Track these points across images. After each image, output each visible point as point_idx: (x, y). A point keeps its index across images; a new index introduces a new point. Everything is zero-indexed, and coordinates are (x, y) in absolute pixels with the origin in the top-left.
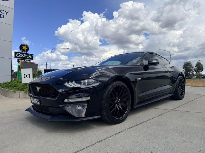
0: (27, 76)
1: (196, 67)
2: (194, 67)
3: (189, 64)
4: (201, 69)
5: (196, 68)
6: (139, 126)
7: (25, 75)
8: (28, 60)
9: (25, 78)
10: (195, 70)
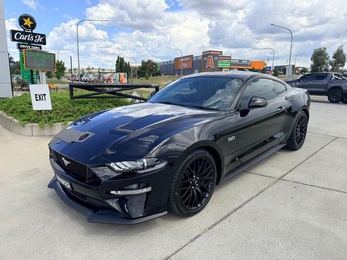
0: (40, 98)
1: (334, 57)
2: (331, 59)
3: (322, 52)
4: (341, 62)
5: (334, 60)
6: (226, 221)
7: (38, 96)
8: (37, 46)
9: (37, 100)
10: (331, 63)
